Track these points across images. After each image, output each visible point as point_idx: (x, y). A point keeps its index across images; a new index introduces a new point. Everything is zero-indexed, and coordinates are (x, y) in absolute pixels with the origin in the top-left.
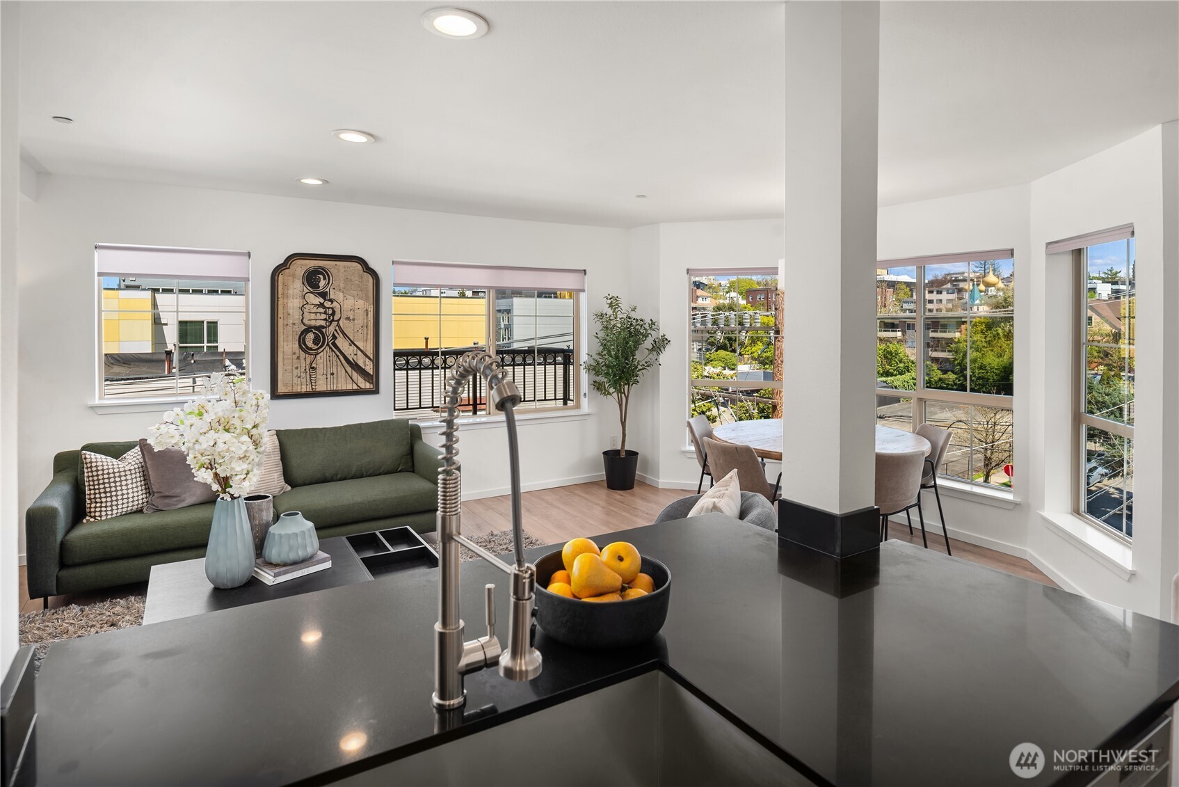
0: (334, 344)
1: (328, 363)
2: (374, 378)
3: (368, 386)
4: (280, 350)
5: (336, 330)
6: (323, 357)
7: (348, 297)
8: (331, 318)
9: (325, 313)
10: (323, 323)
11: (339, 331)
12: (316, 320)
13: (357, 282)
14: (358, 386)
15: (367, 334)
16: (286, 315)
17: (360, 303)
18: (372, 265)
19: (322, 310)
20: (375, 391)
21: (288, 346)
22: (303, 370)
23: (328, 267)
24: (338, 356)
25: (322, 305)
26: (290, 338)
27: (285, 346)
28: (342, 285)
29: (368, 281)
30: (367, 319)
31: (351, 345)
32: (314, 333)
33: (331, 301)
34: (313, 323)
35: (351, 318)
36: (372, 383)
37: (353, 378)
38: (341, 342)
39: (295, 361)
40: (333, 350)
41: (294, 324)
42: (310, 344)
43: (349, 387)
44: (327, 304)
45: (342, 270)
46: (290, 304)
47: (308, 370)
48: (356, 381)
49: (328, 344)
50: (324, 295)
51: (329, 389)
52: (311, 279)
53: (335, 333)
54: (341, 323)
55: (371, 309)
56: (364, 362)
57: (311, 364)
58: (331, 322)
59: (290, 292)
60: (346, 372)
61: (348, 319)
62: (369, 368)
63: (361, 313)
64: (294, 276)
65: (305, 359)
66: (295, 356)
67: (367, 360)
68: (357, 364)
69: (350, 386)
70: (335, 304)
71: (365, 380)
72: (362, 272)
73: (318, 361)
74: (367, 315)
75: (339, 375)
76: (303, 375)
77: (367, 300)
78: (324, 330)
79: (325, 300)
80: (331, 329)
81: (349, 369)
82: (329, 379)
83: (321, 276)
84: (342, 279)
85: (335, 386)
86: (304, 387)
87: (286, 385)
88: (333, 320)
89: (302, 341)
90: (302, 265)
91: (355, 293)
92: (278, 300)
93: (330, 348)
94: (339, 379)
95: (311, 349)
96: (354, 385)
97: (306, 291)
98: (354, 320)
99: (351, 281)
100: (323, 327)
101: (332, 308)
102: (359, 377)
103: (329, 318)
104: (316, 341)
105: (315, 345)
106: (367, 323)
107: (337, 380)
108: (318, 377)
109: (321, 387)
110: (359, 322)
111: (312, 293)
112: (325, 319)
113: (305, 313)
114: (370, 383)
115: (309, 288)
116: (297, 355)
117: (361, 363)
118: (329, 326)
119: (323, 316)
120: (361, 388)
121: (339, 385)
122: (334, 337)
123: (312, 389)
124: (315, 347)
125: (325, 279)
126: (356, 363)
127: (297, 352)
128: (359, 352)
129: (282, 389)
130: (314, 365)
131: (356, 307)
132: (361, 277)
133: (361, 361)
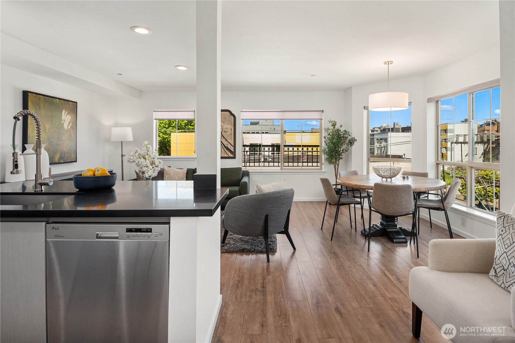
2: (234, 153)
3: (232, 156)
7: (225, 124)
11: (222, 136)
13: (227, 119)
15: (231, 137)
17: (229, 126)
18: (233, 113)
20: (234, 158)
28: (223, 120)
29: (232, 118)
30: (231, 132)
31: (226, 141)
36: (233, 155)
37: (227, 152)
38: (223, 140)
43: (225, 156)
45: (223, 115)
54: (223, 133)
55: (232, 128)
56: (231, 147)
60: (224, 150)
61: (225, 132)
62: (232, 149)
67: (232, 146)
71: (231, 153)
72: (230, 115)
74: (231, 130)
75: (222, 151)
77: (231, 125)
81: (225, 149)
84: (223, 118)
91: (227, 123)
96: (227, 155)
98: (227, 132)
102: (229, 152)
106: (232, 133)
110: (229, 133)
114: (232, 154)
117: (229, 147)
120: (229, 156)
121: (222, 155)
126: (228, 147)
128: (229, 143)
131: (228, 128)
132: (229, 117)
133: (229, 146)
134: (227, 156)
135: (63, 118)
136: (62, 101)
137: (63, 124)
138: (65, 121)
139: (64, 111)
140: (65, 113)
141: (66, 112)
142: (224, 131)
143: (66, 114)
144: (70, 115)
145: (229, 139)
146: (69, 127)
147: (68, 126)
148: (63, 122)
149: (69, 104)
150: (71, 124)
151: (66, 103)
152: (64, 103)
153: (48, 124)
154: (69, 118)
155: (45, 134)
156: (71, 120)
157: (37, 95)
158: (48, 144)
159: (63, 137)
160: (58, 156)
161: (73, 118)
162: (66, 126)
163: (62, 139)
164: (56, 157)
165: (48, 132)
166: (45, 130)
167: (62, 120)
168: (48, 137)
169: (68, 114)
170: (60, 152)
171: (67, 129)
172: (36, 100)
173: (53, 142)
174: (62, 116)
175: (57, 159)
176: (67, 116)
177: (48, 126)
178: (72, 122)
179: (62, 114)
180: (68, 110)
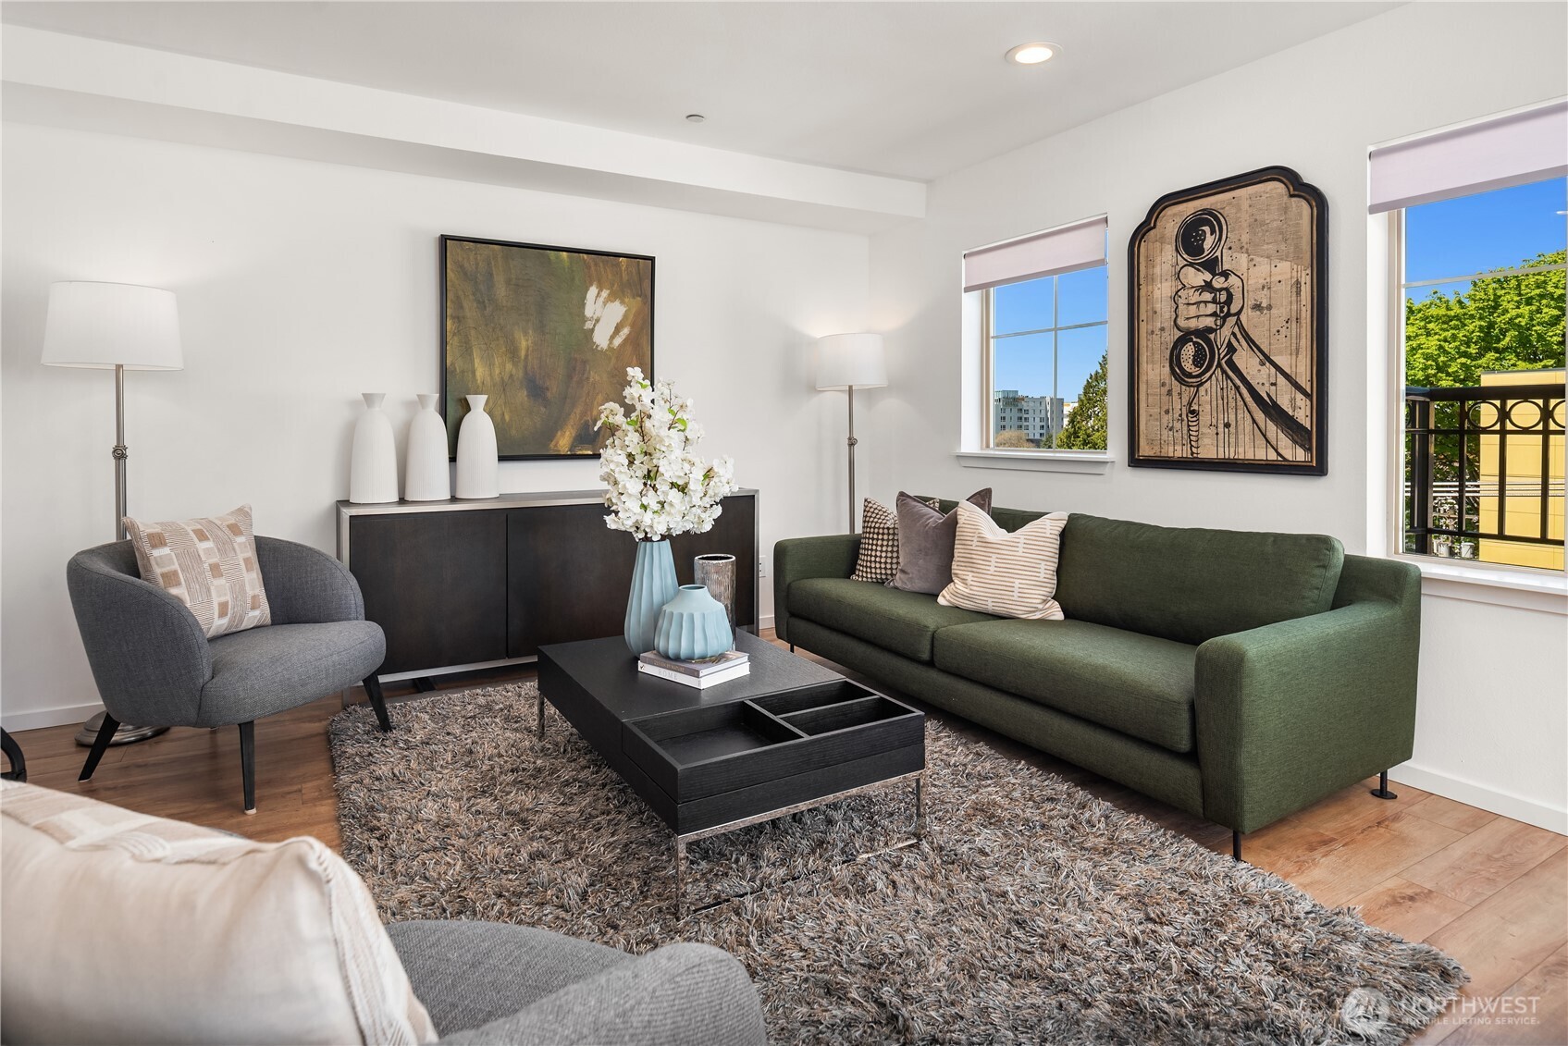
0: (1231, 364)
1: (1220, 402)
2: (1313, 437)
3: (1300, 455)
4: (1143, 378)
5: (1234, 334)
6: (1211, 391)
7: (1257, 259)
8: (1225, 309)
9: (1214, 301)
10: (1209, 322)
11: (1239, 336)
12: (1198, 317)
13: (1275, 224)
14: (1279, 454)
15: (1299, 337)
16: (1150, 313)
17: (1284, 270)
18: (1307, 178)
19: (1208, 296)
20: (1317, 468)
21: (1155, 371)
22: (1177, 416)
23: (1218, 207)
24: (1237, 388)
25: (1208, 286)
26: (1157, 356)
27: (1150, 372)
28: (1245, 238)
29: (1300, 215)
30: (1300, 302)
31: (1263, 364)
32: (1195, 343)
33: (1225, 274)
34: (1193, 324)
35: (1264, 305)
36: (1310, 449)
37: (1268, 435)
38: (1245, 360)
39: (1165, 398)
40: (1228, 377)
41: (1162, 329)
42: (1188, 365)
43: (1260, 455)
44: (1219, 282)
45: (1245, 205)
46: (1157, 293)
47: (1184, 416)
48: (1274, 443)
49: (1219, 365)
50: (1211, 265)
51: (1221, 456)
52: (1189, 240)
53: (1233, 340)
54: (1243, 317)
55: (1306, 279)
56: (1293, 400)
57: (1190, 404)
58: (1224, 319)
59: (1157, 270)
60: (1254, 421)
61: (1257, 307)
62: (1303, 414)
63: (1285, 289)
64: (1162, 240)
65: (1180, 394)
66: (1165, 390)
67: (1299, 396)
68: (1275, 406)
69: (1263, 454)
70: (1233, 280)
71: (1295, 442)
72: (1286, 198)
73: (1202, 399)
74: (1298, 293)
75: (1240, 428)
76: (1177, 425)
77: (1297, 258)
78: (1212, 336)
79: (1214, 274)
80: (1225, 333)
81: (1260, 416)
82: (1221, 436)
83: (1207, 229)
84: (1245, 225)
85: (1232, 450)
86: (1178, 448)
87: (1151, 442)
88: (1229, 314)
89: (1175, 360)
90: (1175, 215)
91: (1271, 248)
92: (1139, 289)
93: (1224, 372)
94: (1241, 437)
95: (1190, 375)
96: (1271, 451)
97: (1183, 263)
98: (1269, 307)
99: (1263, 223)
100: (1210, 330)
101: (1227, 289)
102: (1281, 435)
103: (1222, 311)
104: (1198, 360)
105: (1196, 366)
106: (1299, 312)
107: (1237, 438)
108: (1204, 430)
109: (1207, 451)
110: (1281, 312)
111: (1191, 265)
112: (1214, 314)
113: (1181, 307)
114: (1302, 446)
115: (1185, 256)
116: (1167, 388)
117: (1284, 403)
118: (1221, 327)
119: (1211, 308)
120: (1285, 459)
121: (1241, 450)
122: (1231, 349)
123: (1192, 453)
124: (1196, 371)
125: (1213, 232)
126: (1275, 403)
127: (1167, 382)
128: (1281, 380)
129: (1145, 450)
130: (1195, 407)
131: (1275, 279)
132: (1286, 210)
133: (1285, 398)
134: (1272, 456)
135: (589, 312)
136: (585, 256)
137: (592, 330)
138: (598, 321)
139: (593, 291)
140: (598, 296)
141: (605, 293)
142: (1250, 302)
143: (601, 300)
144: (622, 302)
145: (1280, 353)
146: (618, 341)
147: (612, 338)
148: (588, 325)
149: (618, 265)
150: (626, 331)
151: (601, 265)
152: (592, 264)
153: (526, 333)
154: (616, 311)
155: (515, 364)
156: (625, 316)
157: (479, 245)
158: (528, 396)
159: (589, 372)
160: (568, 433)
161: (634, 311)
162: (601, 338)
163: (588, 378)
164: (563, 435)
165: (527, 356)
166: (513, 352)
167: (584, 319)
168: (526, 373)
169: (612, 297)
170: (580, 419)
171: (610, 348)
172: (476, 259)
173: (547, 389)
174: (583, 305)
175: (563, 442)
176: (609, 305)
177: (527, 340)
178: (633, 326)
179: (584, 298)
180: (613, 285)
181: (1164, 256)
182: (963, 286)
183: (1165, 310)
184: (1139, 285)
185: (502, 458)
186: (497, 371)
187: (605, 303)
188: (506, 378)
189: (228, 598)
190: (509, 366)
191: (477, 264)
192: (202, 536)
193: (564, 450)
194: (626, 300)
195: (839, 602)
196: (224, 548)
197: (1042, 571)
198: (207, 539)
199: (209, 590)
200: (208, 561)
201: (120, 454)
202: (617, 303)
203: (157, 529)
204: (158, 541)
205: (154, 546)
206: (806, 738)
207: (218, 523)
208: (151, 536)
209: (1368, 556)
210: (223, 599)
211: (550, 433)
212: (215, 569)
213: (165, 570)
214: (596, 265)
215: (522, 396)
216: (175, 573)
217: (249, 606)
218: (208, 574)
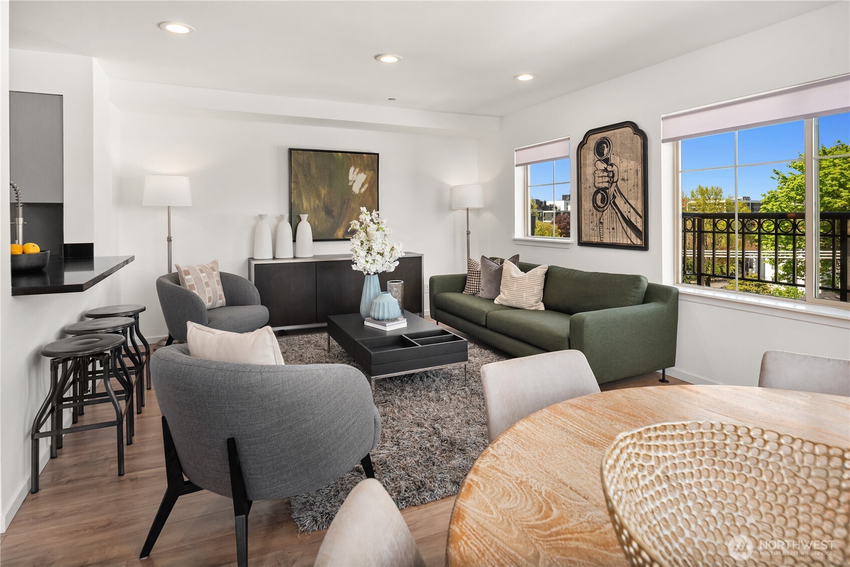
0: (614, 203)
1: (611, 219)
2: (644, 234)
3: (638, 242)
4: (583, 208)
5: (615, 190)
7: (623, 159)
8: (612, 180)
9: (608, 176)
10: (606, 185)
11: (617, 191)
12: (602, 182)
13: (629, 145)
14: (631, 241)
16: (585, 180)
18: (642, 126)
19: (606, 174)
20: (645, 248)
21: (587, 205)
22: (595, 224)
23: (609, 136)
24: (617, 213)
25: (606, 170)
26: (588, 199)
27: (586, 205)
28: (619, 150)
29: (638, 142)
30: (637, 178)
31: (625, 204)
32: (601, 193)
33: (612, 165)
34: (601, 185)
35: (626, 179)
36: (643, 240)
37: (628, 233)
38: (619, 201)
39: (591, 216)
40: (613, 208)
41: (590, 187)
42: (599, 203)
43: (625, 242)
44: (609, 168)
45: (619, 136)
46: (587, 171)
47: (598, 224)
48: (630, 237)
49: (610, 203)
50: (607, 161)
51: (611, 242)
52: (599, 150)
53: (615, 193)
54: (618, 183)
55: (640, 169)
56: (636, 219)
57: (600, 219)
58: (612, 184)
59: (587, 162)
60: (623, 227)
61: (623, 179)
62: (640, 225)
63: (633, 172)
64: (589, 149)
65: (596, 215)
66: (591, 213)
67: (638, 217)
68: (630, 221)
69: (626, 241)
70: (614, 167)
71: (637, 236)
72: (633, 134)
73: (604, 217)
74: (637, 174)
75: (618, 230)
76: (596, 228)
77: (636, 160)
78: (607, 191)
79: (608, 165)
80: (612, 189)
81: (625, 225)
82: (611, 233)
83: (605, 145)
84: (618, 145)
85: (615, 239)
86: (596, 238)
87: (586, 235)
88: (613, 182)
89: (594, 201)
90: (594, 139)
91: (627, 155)
92: (581, 170)
93: (612, 206)
94: (618, 234)
95: (600, 207)
96: (629, 240)
97: (596, 159)
98: (627, 180)
99: (625, 145)
100: (607, 188)
101: (612, 171)
102: (632, 234)
103: (611, 181)
104: (603, 201)
105: (602, 203)
106: (638, 182)
107: (617, 234)
108: (605, 230)
109: (606, 240)
110: (631, 182)
111: (599, 160)
112: (608, 182)
113: (596, 177)
114: (639, 238)
115: (597, 156)
116: (592, 212)
117: (633, 220)
118: (611, 187)
119: (607, 179)
120: (634, 244)
121: (618, 239)
122: (614, 197)
123: (601, 240)
124: (602, 205)
125: (607, 147)
126: (630, 220)
127: (592, 210)
128: (632, 210)
129: (584, 239)
130: (602, 221)
131: (629, 168)
132: (632, 139)
133: (634, 218)
134: (629, 242)
135: (350, 178)
136: (349, 154)
137: (352, 186)
138: (354, 182)
139: (352, 169)
140: (354, 171)
141: (357, 170)
142: (621, 177)
143: (356, 172)
144: (365, 173)
145: (631, 199)
146: (363, 190)
147: (361, 189)
148: (350, 184)
149: (363, 157)
150: (366, 186)
151: (356, 158)
152: (352, 158)
153: (324, 188)
154: (362, 177)
155: (319, 201)
156: (366, 179)
157: (305, 152)
158: (325, 214)
159: (351, 204)
160: (342, 230)
161: (370, 177)
162: (356, 189)
163: (350, 206)
164: (340, 231)
165: (324, 197)
166: (318, 196)
167: (348, 181)
168: (324, 204)
169: (360, 172)
170: (347, 224)
171: (360, 193)
172: (303, 158)
173: (333, 211)
174: (348, 175)
175: (340, 234)
176: (359, 175)
177: (324, 191)
178: (369, 184)
179: (349, 172)
180: (361, 166)
181: (590, 156)
182: (515, 164)
183: (590, 178)
184: (581, 168)
185: (314, 241)
186: (312, 204)
187: (357, 174)
188: (316, 207)
189: (211, 295)
190: (317, 202)
191: (304, 160)
192: (202, 272)
193: (340, 237)
194: (367, 172)
195: (453, 302)
196: (210, 276)
197: (536, 290)
198: (204, 272)
199: (205, 292)
200: (204, 281)
201: (169, 240)
202: (363, 174)
203: (187, 269)
204: (187, 273)
205: (186, 275)
206: (420, 346)
207: (207, 266)
208: (185, 271)
209: (663, 284)
210: (210, 295)
211: (334, 229)
212: (207, 284)
213: (190, 284)
214: (353, 158)
215: (323, 214)
216: (193, 285)
217: (218, 298)
218: (205, 286)
